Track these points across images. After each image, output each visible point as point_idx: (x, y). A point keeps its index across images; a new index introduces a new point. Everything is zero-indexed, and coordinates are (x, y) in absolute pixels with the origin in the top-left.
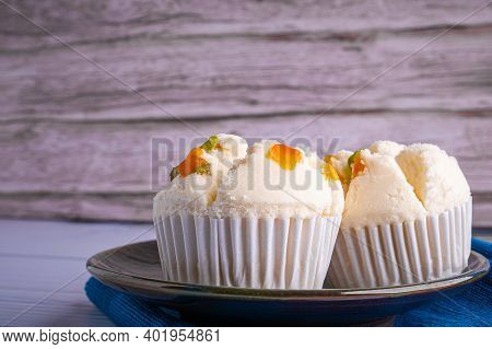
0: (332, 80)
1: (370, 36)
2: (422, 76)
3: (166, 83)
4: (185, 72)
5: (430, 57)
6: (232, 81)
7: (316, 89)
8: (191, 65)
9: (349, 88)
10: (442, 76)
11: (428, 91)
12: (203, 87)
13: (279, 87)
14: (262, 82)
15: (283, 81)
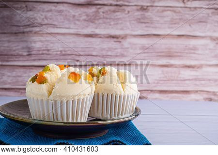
0: (109, 53)
1: (124, 37)
2: (145, 53)
3: (41, 52)
4: (49, 48)
5: (147, 46)
6: (69, 52)
7: (103, 56)
8: (52, 45)
9: (117, 56)
10: (152, 53)
11: (147, 58)
12: (57, 54)
13: (89, 55)
14: (82, 53)
15: (90, 53)
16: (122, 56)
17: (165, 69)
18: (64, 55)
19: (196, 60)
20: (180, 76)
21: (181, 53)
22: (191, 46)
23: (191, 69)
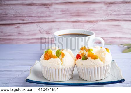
16: (50, 16)
17: (75, 24)
18: (15, 17)
19: (94, 17)
20: (84, 28)
21: (85, 13)
22: (92, 9)
23: (91, 23)
